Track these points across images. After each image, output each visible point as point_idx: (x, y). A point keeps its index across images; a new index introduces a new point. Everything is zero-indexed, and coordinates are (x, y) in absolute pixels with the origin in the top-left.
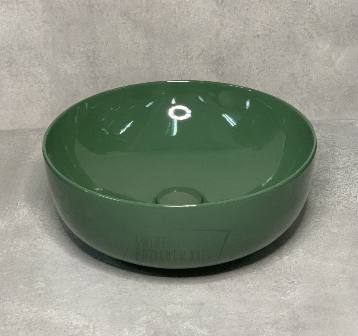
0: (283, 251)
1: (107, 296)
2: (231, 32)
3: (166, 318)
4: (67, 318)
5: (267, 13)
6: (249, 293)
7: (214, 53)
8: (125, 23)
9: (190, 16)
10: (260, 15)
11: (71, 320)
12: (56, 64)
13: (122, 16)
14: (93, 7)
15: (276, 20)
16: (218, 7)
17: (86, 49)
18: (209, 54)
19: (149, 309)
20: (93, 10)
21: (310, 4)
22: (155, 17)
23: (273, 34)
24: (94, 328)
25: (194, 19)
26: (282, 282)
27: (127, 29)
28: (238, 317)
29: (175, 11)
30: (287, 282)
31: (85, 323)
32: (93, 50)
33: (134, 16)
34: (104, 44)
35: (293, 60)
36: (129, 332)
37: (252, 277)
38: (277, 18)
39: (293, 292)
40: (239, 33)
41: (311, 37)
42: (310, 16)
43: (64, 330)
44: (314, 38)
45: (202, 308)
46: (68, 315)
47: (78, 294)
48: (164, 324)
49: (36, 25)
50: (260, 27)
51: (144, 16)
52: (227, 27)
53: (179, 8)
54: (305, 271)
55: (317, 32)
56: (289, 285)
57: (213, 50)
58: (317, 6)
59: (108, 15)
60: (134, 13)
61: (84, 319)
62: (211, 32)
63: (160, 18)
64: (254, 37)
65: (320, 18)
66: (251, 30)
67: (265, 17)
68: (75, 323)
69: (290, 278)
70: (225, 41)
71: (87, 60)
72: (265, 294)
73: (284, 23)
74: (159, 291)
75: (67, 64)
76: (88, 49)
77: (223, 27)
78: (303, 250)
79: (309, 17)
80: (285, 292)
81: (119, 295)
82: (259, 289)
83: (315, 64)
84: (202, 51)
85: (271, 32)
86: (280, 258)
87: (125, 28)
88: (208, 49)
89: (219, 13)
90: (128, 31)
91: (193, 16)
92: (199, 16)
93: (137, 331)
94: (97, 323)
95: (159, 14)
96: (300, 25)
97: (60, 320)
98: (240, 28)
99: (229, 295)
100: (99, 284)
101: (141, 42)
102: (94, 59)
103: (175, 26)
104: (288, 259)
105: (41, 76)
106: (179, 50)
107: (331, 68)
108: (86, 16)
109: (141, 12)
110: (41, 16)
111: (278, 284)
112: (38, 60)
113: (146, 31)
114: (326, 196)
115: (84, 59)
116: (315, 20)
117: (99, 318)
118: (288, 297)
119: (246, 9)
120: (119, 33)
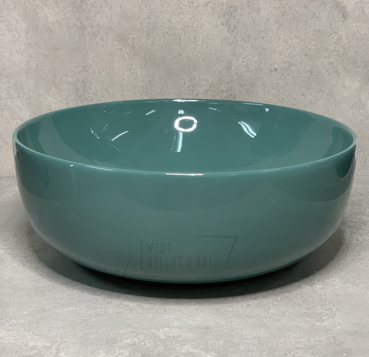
0: (314, 280)
1: (79, 318)
2: (244, 64)
3: (158, 342)
4: (22, 339)
5: (286, 43)
6: (272, 319)
7: (224, 89)
8: (121, 49)
9: (198, 43)
10: (278, 44)
11: (27, 341)
12: (39, 97)
13: (118, 41)
14: (85, 29)
15: (296, 51)
16: (230, 33)
17: (75, 79)
18: (218, 90)
19: (135, 332)
20: (86, 32)
21: (336, 34)
22: (156, 43)
23: (293, 68)
24: (58, 349)
25: (201, 46)
26: (315, 309)
27: (123, 56)
28: (257, 341)
29: (180, 37)
30: (322, 309)
31: (46, 344)
32: (83, 80)
33: (132, 42)
34: (96, 73)
35: (317, 100)
36: (106, 354)
37: (275, 303)
38: (297, 49)
39: (331, 318)
40: (254, 66)
41: (337, 73)
42: (336, 48)
43: (15, 350)
44: (340, 74)
45: (209, 332)
46: (23, 336)
47: (40, 316)
48: (155, 347)
49: (18, 48)
50: (278, 58)
51: (144, 41)
52: (240, 58)
53: (185, 33)
54: (345, 299)
55: (343, 67)
56: (324, 311)
57: (223, 85)
58: (343, 36)
59: (102, 39)
60: (132, 38)
61: (45, 340)
62: (221, 63)
63: (162, 45)
64: (271, 71)
65: (347, 50)
66: (267, 63)
67: (284, 47)
68: (31, 344)
69: (325, 305)
70: (237, 74)
71: (76, 92)
72: (294, 320)
73: (306, 55)
74: (150, 315)
75: (52, 97)
76: (77, 79)
77: (235, 57)
78: (340, 281)
79: (334, 48)
80: (321, 319)
81: (95, 318)
82: (286, 315)
83: (342, 105)
84: (211, 85)
85: (291, 65)
86: (311, 287)
87: (122, 56)
88: (218, 84)
89: (230, 41)
90: (125, 59)
91: (201, 44)
92: (207, 43)
93: (117, 354)
94: (63, 344)
95: (162, 40)
96: (323, 58)
97: (11, 341)
98: (255, 59)
99: (244, 319)
100: (70, 307)
101: (139, 73)
102: (84, 92)
103: (180, 54)
104: (322, 288)
105: (21, 111)
106: (183, 84)
107: (361, 111)
108: (77, 39)
109: (141, 37)
110: (25, 38)
111: (310, 310)
112: (18, 90)
113: (145, 59)
114: (364, 235)
115: (72, 92)
116: (341, 52)
117: (65, 339)
118: (325, 324)
119: (262, 37)
120: (114, 61)
